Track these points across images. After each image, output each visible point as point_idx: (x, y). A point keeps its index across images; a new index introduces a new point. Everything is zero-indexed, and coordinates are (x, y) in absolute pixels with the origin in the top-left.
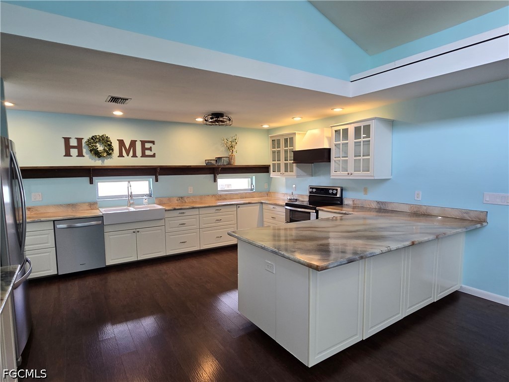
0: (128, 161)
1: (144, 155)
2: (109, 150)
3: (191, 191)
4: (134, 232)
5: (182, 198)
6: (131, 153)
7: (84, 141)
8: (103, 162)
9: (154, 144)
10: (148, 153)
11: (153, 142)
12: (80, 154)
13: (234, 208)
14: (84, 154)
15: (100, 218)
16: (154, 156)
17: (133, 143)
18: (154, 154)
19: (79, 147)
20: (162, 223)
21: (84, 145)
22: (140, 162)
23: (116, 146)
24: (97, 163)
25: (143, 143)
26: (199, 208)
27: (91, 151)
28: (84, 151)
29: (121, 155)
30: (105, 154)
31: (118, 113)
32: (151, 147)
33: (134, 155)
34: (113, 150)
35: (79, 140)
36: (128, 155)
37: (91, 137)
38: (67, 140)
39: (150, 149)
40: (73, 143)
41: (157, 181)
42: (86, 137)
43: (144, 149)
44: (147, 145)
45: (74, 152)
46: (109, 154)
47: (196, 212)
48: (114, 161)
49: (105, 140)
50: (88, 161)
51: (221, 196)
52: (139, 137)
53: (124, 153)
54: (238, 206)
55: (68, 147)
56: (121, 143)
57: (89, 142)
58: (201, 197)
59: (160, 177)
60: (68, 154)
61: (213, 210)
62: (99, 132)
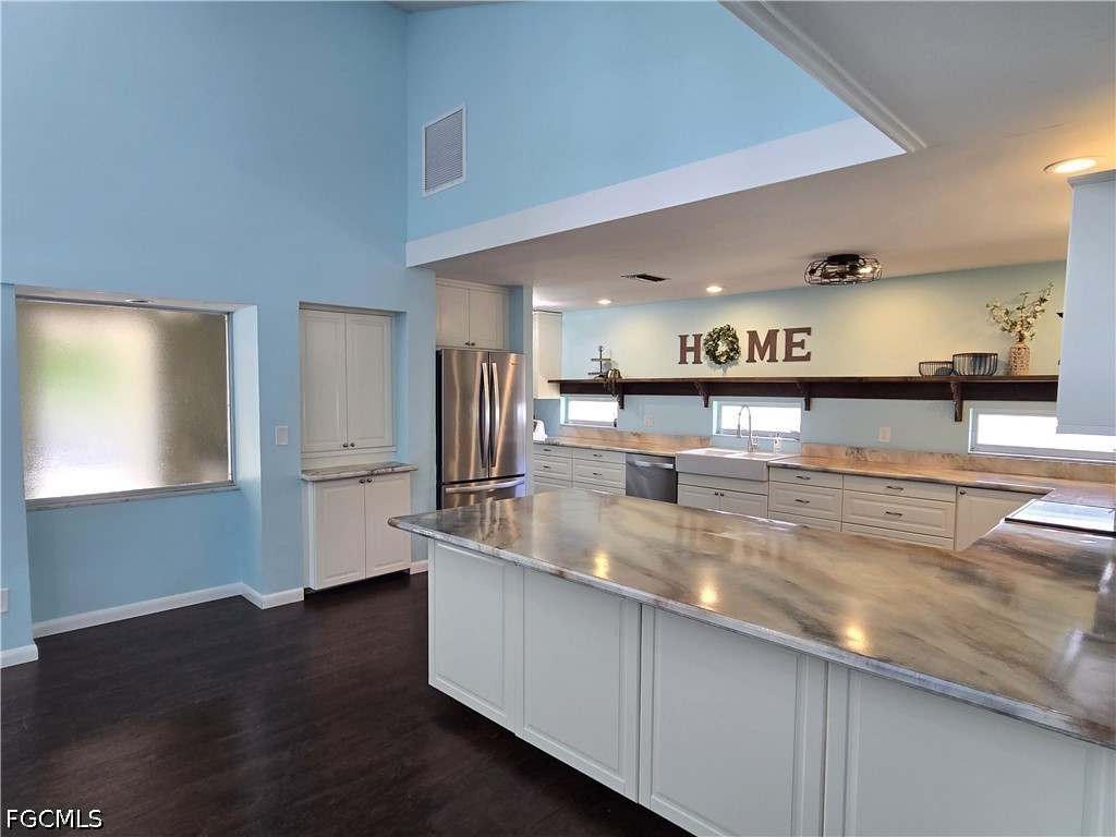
0: (762, 369)
1: (789, 358)
2: (731, 351)
5: (858, 449)
6: (767, 356)
7: (702, 339)
8: (725, 371)
9: (809, 334)
10: (797, 352)
11: (808, 331)
12: (697, 361)
14: (702, 359)
16: (807, 358)
17: (772, 335)
18: (809, 353)
19: (696, 349)
21: (702, 345)
22: (782, 370)
23: (744, 343)
24: (717, 373)
25: (790, 333)
27: (710, 354)
28: (703, 353)
29: (751, 359)
30: (723, 359)
32: (803, 341)
33: (773, 359)
34: (737, 351)
35: (697, 337)
36: (762, 359)
37: (712, 330)
38: (683, 339)
39: (801, 344)
40: (690, 343)
41: (808, 407)
42: (705, 332)
43: (790, 345)
44: (797, 338)
45: (690, 356)
46: (732, 358)
48: (741, 370)
49: (727, 334)
50: (706, 370)
52: (781, 326)
53: (757, 356)
55: (684, 349)
56: (753, 335)
57: (707, 341)
58: (911, 456)
59: (816, 401)
60: (683, 361)
62: (720, 324)
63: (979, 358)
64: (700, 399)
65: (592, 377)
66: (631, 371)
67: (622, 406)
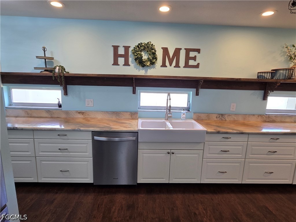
0: (170, 71)
1: (187, 65)
2: (153, 59)
3: (233, 108)
4: (168, 153)
5: (222, 115)
6: (174, 64)
7: (130, 49)
8: (146, 71)
9: (199, 53)
10: (191, 62)
11: (198, 51)
12: (126, 64)
14: (130, 63)
15: (136, 133)
16: (197, 66)
17: (177, 51)
18: (198, 64)
19: (126, 56)
20: (201, 146)
21: (130, 53)
22: (182, 72)
23: (159, 54)
24: (140, 72)
25: (188, 51)
26: (249, 134)
27: (136, 59)
28: (130, 59)
29: (164, 65)
30: (148, 64)
32: (195, 56)
33: (177, 66)
34: (156, 59)
35: (127, 48)
36: (171, 65)
37: (137, 44)
38: (116, 48)
39: (194, 58)
40: (121, 51)
41: (197, 94)
42: (133, 45)
43: (188, 58)
44: (192, 54)
45: (121, 61)
46: (152, 63)
47: (244, 138)
48: (157, 71)
49: (149, 48)
50: (133, 70)
51: (269, 116)
52: (183, 46)
53: (167, 63)
55: (116, 56)
56: (165, 51)
57: (135, 51)
60: (116, 63)
62: (145, 41)
64: (130, 89)
65: (38, 71)
66: (73, 69)
67: (65, 93)
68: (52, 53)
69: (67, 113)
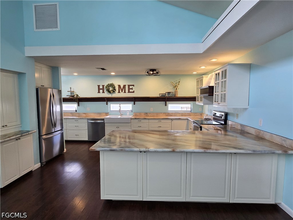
0: (122, 95)
1: (129, 92)
2: (114, 90)
3: (152, 110)
4: (117, 127)
5: (146, 113)
6: (123, 91)
7: (105, 86)
8: (112, 95)
10: (131, 90)
11: (133, 85)
12: (103, 92)
13: (170, 121)
14: (105, 92)
15: (103, 119)
16: (133, 92)
17: (124, 86)
18: (134, 91)
19: (103, 89)
20: (129, 124)
21: (105, 88)
22: (127, 95)
23: (117, 88)
24: (109, 96)
25: (129, 86)
26: (149, 119)
27: (107, 90)
28: (105, 90)
29: (119, 92)
30: (112, 92)
31: (113, 74)
33: (125, 92)
35: (103, 86)
36: (122, 92)
37: (107, 84)
38: (99, 86)
39: (132, 89)
40: (101, 87)
41: (134, 104)
42: (106, 85)
43: (129, 89)
44: (131, 87)
45: (101, 91)
46: (114, 92)
47: (147, 121)
48: (116, 95)
49: (112, 85)
50: (106, 95)
51: (169, 113)
52: (127, 84)
53: (121, 91)
54: (172, 120)
55: (99, 89)
56: (119, 86)
57: (106, 87)
58: (158, 114)
59: (136, 102)
60: (99, 92)
61: (157, 121)
62: (110, 82)
63: (169, 93)
64: (105, 103)
65: (68, 97)
66: (81, 96)
67: (79, 105)
68: (73, 89)
69: (79, 114)
